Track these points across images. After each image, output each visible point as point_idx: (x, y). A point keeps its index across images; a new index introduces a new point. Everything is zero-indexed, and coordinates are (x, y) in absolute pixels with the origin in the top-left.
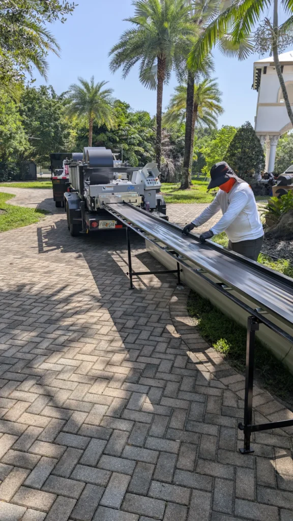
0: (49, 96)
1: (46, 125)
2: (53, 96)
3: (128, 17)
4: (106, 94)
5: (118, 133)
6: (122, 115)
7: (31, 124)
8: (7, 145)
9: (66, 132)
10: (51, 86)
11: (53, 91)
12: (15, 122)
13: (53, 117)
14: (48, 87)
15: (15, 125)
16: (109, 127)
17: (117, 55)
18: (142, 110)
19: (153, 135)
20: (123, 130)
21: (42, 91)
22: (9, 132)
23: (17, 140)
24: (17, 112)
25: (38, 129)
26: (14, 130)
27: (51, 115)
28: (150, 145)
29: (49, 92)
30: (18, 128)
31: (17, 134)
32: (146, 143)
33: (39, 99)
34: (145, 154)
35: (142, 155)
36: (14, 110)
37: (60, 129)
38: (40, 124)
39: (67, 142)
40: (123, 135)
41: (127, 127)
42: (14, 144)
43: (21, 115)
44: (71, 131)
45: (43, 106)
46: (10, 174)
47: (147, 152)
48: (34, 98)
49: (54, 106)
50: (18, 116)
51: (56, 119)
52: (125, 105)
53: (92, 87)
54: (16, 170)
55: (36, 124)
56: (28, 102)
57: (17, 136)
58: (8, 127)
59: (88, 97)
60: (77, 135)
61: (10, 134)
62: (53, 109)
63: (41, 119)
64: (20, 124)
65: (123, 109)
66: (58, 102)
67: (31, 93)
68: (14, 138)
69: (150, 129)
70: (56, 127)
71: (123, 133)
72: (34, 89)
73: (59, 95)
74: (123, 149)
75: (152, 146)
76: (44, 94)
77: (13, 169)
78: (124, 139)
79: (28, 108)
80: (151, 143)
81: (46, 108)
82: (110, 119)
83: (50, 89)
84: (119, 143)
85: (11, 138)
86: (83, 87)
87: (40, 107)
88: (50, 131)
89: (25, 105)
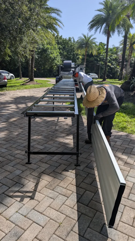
0: (72, 42)
1: (69, 54)
2: (74, 41)
3: (97, 9)
4: (93, 40)
5: (99, 57)
6: (102, 49)
7: (63, 54)
8: (53, 62)
9: (78, 57)
10: (73, 37)
11: (74, 39)
12: (57, 53)
13: (73, 50)
14: (71, 38)
15: (56, 54)
16: (94, 54)
17: (91, 25)
18: (117, 46)
19: (116, 58)
20: (102, 56)
21: (69, 39)
22: (54, 57)
23: (57, 60)
24: (58, 49)
25: (66, 56)
26: (56, 56)
27: (72, 50)
28: (115, 62)
29: (72, 40)
30: (57, 55)
31: (57, 58)
32: (112, 61)
33: (67, 43)
34: (112, 66)
35: (110, 67)
36: (57, 48)
37: (75, 56)
38: (67, 54)
39: (78, 61)
40: (102, 58)
41: (104, 54)
42: (55, 62)
43: (60, 50)
44: (80, 56)
45: (69, 46)
46: (54, 75)
47: (113, 65)
48: (66, 43)
49: (74, 46)
50: (58, 50)
51: (74, 52)
52: (104, 44)
53: (88, 37)
54: (56, 73)
55: (65, 53)
56: (63, 44)
57: (57, 59)
58: (53, 55)
59: (85, 41)
60: (82, 58)
61: (54, 58)
62: (73, 47)
63: (68, 52)
64: (59, 54)
65: (103, 46)
66: (75, 44)
67: (65, 41)
68: (56, 59)
69: (115, 55)
70: (74, 55)
71: (102, 57)
72: (66, 39)
73: (76, 41)
74: (101, 64)
75: (116, 63)
76: (70, 41)
77: (55, 72)
78: (102, 60)
79: (63, 47)
80: (115, 61)
81: (70, 47)
82: (94, 51)
83: (73, 39)
84: (99, 61)
85: (54, 59)
86: (83, 37)
87: (68, 46)
88: (71, 56)
89: (62, 46)
